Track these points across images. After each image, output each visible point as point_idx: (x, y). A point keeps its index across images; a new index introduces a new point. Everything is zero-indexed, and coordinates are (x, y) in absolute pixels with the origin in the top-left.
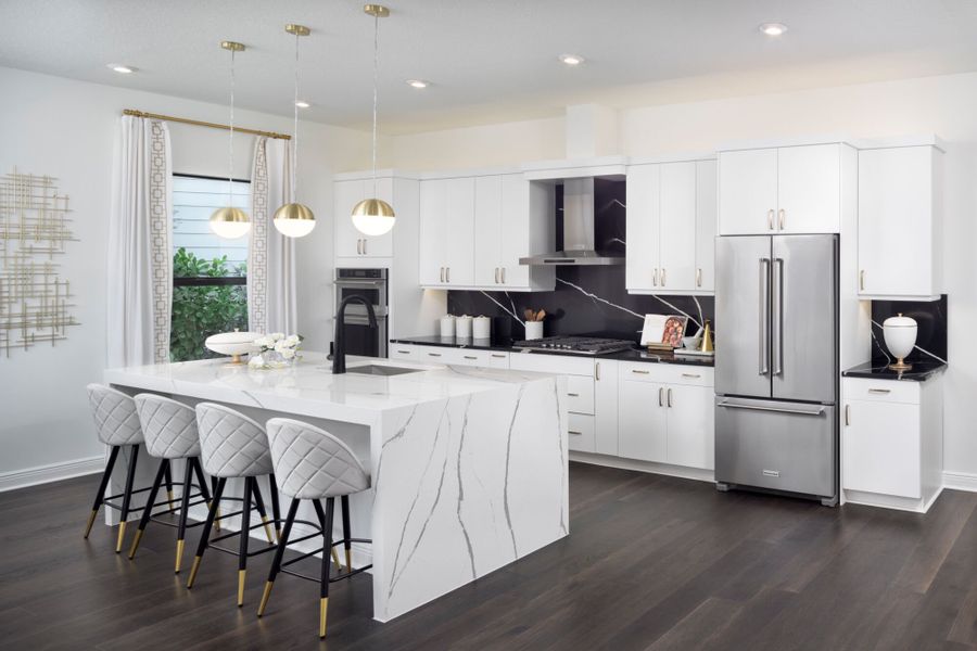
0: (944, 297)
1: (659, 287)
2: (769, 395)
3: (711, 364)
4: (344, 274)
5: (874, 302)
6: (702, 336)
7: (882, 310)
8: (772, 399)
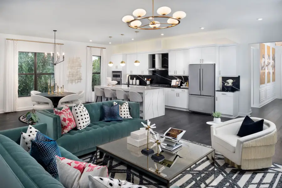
0: (239, 77)
1: (175, 74)
2: (200, 94)
3: (188, 89)
4: (113, 72)
5: (222, 77)
6: (186, 84)
7: (225, 79)
8: (201, 95)
